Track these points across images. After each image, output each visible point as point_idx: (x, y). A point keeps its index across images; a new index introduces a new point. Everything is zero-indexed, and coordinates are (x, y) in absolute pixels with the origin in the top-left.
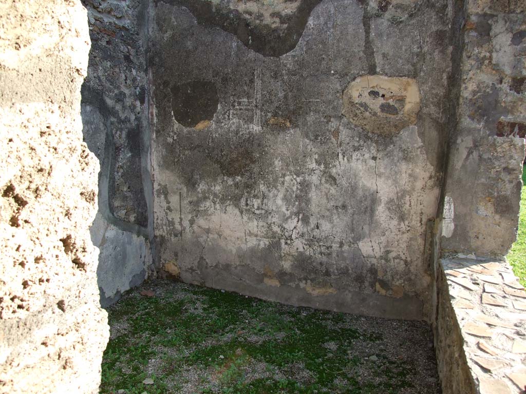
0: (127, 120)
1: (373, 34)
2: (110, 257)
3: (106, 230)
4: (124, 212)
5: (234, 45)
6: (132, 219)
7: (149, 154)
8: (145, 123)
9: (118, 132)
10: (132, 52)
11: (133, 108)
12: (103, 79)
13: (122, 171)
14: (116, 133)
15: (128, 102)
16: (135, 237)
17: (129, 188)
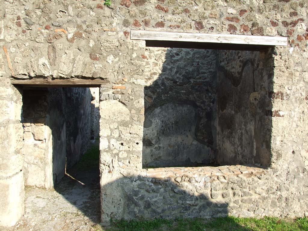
0: (206, 109)
1: (255, 77)
2: (194, 150)
3: (193, 141)
4: (202, 138)
5: (230, 83)
6: (206, 140)
7: (215, 121)
8: (214, 110)
9: (201, 113)
10: (209, 88)
11: (209, 105)
12: (196, 97)
13: (203, 125)
14: (200, 113)
15: (206, 104)
16: (206, 147)
17: (205, 130)
